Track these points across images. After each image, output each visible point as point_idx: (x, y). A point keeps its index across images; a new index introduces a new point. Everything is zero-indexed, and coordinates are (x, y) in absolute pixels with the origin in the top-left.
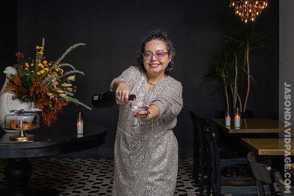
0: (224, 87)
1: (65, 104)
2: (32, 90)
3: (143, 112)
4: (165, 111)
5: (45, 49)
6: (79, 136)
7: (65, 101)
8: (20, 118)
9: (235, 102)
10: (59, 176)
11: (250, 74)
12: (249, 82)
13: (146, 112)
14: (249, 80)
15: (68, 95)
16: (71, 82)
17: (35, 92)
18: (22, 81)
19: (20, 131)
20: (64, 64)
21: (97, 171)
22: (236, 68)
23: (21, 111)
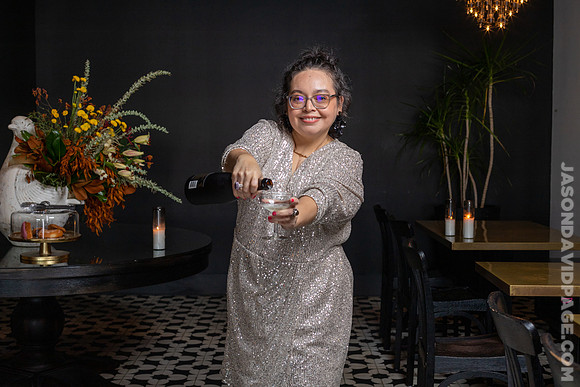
0: (442, 158)
1: (129, 192)
2: (65, 162)
3: (285, 211)
4: (329, 210)
5: (90, 81)
6: (158, 254)
7: (130, 186)
8: (42, 218)
9: (465, 187)
10: (117, 330)
11: (495, 133)
12: (492, 149)
13: (291, 211)
14: (492, 145)
15: (136, 173)
16: (142, 147)
17: (70, 168)
18: (45, 145)
19: (42, 244)
20: (129, 113)
21: (191, 322)
22: (467, 121)
23: (42, 204)
